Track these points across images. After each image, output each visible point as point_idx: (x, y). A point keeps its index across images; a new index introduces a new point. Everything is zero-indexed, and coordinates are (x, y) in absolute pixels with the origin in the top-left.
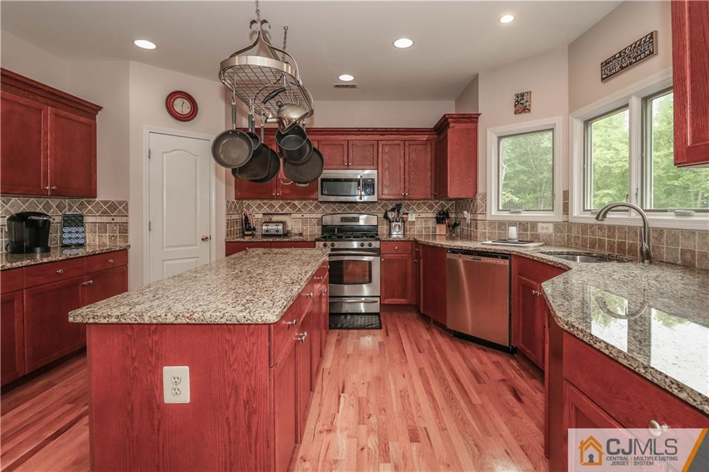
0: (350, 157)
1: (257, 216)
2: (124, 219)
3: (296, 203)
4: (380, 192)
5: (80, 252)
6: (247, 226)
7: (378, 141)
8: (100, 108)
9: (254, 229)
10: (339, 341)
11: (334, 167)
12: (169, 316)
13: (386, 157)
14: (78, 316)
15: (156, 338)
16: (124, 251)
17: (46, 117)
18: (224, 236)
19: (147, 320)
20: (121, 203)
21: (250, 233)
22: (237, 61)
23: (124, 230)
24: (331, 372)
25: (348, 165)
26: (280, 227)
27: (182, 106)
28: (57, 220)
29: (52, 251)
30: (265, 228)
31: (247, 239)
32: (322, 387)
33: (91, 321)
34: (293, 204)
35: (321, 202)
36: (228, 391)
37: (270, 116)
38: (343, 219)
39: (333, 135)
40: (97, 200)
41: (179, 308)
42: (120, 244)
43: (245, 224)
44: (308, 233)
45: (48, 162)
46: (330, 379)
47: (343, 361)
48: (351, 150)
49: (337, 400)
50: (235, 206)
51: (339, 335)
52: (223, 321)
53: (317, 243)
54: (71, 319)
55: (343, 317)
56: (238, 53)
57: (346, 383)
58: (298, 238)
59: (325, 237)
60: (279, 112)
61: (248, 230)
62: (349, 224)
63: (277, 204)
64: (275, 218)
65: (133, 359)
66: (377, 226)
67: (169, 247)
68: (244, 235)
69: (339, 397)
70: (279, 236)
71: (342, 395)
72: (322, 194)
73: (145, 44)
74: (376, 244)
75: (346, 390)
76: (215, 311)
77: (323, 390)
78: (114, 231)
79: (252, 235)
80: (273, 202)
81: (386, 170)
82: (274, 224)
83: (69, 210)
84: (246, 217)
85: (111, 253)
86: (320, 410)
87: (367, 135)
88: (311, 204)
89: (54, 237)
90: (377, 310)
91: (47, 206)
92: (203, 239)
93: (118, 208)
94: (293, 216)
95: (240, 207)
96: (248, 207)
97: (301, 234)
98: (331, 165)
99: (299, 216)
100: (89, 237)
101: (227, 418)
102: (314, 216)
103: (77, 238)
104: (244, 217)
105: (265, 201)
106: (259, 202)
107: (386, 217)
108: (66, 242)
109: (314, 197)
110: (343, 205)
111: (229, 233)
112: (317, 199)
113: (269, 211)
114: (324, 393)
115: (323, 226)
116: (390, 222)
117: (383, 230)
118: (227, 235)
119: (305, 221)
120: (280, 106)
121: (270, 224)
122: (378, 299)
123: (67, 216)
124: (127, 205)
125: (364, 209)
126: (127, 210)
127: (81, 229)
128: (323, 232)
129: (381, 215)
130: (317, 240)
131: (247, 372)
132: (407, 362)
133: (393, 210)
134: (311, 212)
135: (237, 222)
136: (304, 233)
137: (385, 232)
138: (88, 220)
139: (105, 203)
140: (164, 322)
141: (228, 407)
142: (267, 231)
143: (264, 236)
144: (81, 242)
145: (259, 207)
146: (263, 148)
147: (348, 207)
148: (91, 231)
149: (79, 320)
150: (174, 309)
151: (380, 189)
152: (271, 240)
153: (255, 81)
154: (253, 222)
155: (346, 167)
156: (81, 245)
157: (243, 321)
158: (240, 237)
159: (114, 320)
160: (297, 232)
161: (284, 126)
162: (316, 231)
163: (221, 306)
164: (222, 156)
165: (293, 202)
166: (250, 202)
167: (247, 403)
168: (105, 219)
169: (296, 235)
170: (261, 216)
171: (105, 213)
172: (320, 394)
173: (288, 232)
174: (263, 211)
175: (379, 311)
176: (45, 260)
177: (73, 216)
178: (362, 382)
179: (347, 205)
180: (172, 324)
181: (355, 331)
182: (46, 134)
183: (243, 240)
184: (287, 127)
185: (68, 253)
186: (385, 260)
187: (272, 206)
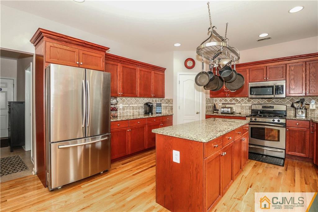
0: (268, 75)
1: (219, 105)
2: (172, 105)
3: (238, 99)
4: (288, 92)
5: (160, 115)
6: (215, 109)
7: (286, 64)
8: (166, 69)
9: (218, 110)
10: (255, 166)
11: (258, 81)
12: (174, 135)
13: (292, 72)
14: (154, 131)
15: (171, 141)
16: (172, 116)
17: (152, 74)
18: (205, 113)
19: (169, 135)
20: (171, 99)
21: (216, 112)
22: (203, 46)
23: (172, 109)
24: (247, 177)
25: (266, 79)
26: (229, 110)
27: (190, 64)
28: (155, 105)
29: (153, 114)
30: (222, 110)
31: (214, 114)
32: (241, 182)
33: (156, 133)
34: (237, 99)
35: (250, 98)
36: (191, 163)
37: (215, 65)
38: (263, 107)
39: (257, 65)
40: (165, 98)
41: (178, 133)
42: (171, 113)
43: (214, 108)
44: (244, 113)
45: (152, 88)
46: (245, 181)
47: (254, 175)
48: (268, 71)
49: (246, 189)
50: (210, 100)
51: (256, 163)
52: (189, 139)
53: (247, 118)
54: (152, 132)
55: (261, 156)
56: (203, 43)
57: (253, 184)
58: (238, 115)
59: (252, 115)
60: (219, 62)
61: (215, 110)
62: (267, 109)
63: (228, 99)
64: (227, 106)
65: (166, 146)
66: (286, 111)
67: (185, 115)
68: (214, 112)
69: (248, 189)
70: (229, 113)
71: (250, 188)
72: (251, 94)
73: (177, 45)
74: (283, 121)
75: (252, 187)
76: (187, 135)
77: (240, 183)
78: (169, 109)
79: (217, 113)
80: (227, 98)
81: (292, 80)
82: (227, 108)
83: (158, 102)
84: (215, 105)
85: (168, 116)
86: (237, 191)
87: (279, 62)
88: (245, 99)
89: (154, 110)
90: (283, 157)
91: (153, 101)
92: (197, 113)
93: (170, 101)
94: (236, 105)
95: (212, 100)
96: (216, 101)
97: (240, 113)
98: (257, 80)
99: (240, 105)
100: (162, 110)
101: (190, 172)
102: (248, 105)
103: (160, 111)
104: (214, 105)
105: (223, 98)
106: (220, 98)
107: (292, 106)
108: (157, 112)
109: (247, 96)
110: (264, 99)
111: (207, 111)
112: (248, 97)
113: (225, 103)
114: (240, 185)
115: (252, 110)
116: (296, 109)
117: (291, 114)
118: (206, 112)
119: (242, 108)
120: (219, 60)
121: (224, 108)
122: (284, 151)
123: (157, 104)
124: (173, 100)
125: (277, 102)
126: (172, 102)
127: (161, 108)
128: (252, 113)
129: (289, 105)
130: (247, 116)
131: (197, 158)
132: (294, 186)
133: (298, 102)
134: (245, 103)
135: (210, 107)
136: (242, 113)
137: (292, 115)
138: (162, 105)
139: (167, 99)
140: (173, 136)
141: (190, 168)
142: (223, 111)
143: (222, 113)
144: (161, 112)
145: (221, 101)
146: (216, 77)
147: (267, 101)
148: (163, 109)
149: (154, 132)
150: (176, 133)
151: (288, 90)
152: (224, 115)
153: (210, 51)
154: (217, 107)
155: (266, 80)
156: (160, 113)
157: (195, 140)
158: (212, 113)
159: (161, 133)
160: (238, 112)
161: (221, 68)
162: (248, 112)
163: (190, 134)
164: (198, 82)
165: (236, 98)
166: (216, 99)
167: (196, 169)
168: (167, 105)
169: (238, 113)
170: (221, 105)
171: (167, 103)
172: (238, 185)
173: (233, 112)
174: (222, 102)
175: (284, 157)
176: (151, 117)
177: (159, 103)
178: (262, 187)
179: (267, 99)
180: (175, 137)
181: (266, 164)
182: (152, 79)
183: (213, 114)
184: (222, 68)
185: (158, 115)
186: (289, 130)
187: (226, 100)
